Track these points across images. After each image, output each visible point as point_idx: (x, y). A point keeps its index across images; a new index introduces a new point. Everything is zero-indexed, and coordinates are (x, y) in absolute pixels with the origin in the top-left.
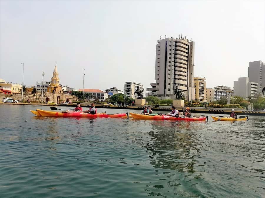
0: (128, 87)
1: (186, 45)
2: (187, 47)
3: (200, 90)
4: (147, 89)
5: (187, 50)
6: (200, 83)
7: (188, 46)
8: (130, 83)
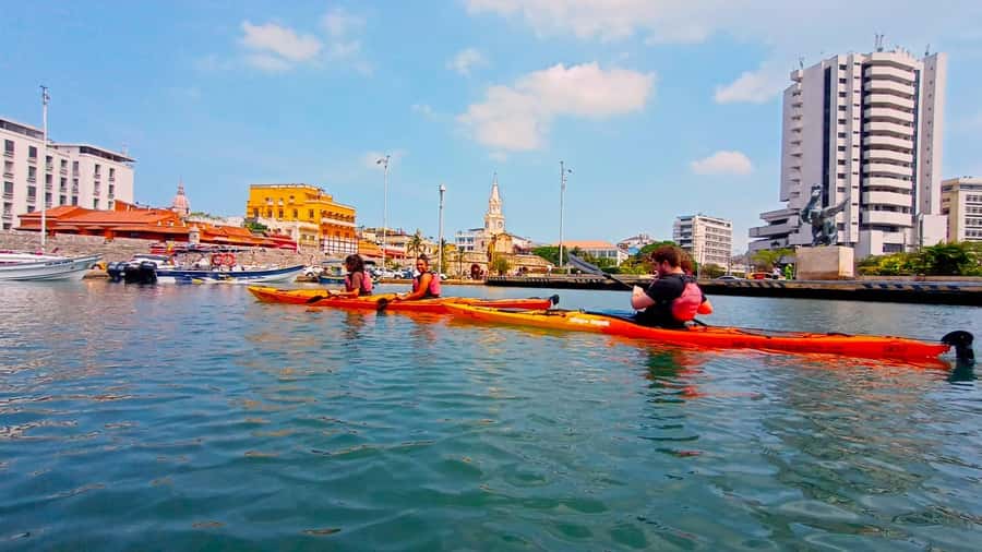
0: (686, 231)
1: (910, 69)
2: (911, 77)
3: (967, 222)
4: (750, 230)
5: (913, 89)
6: (968, 199)
7: (917, 72)
8: (690, 219)
